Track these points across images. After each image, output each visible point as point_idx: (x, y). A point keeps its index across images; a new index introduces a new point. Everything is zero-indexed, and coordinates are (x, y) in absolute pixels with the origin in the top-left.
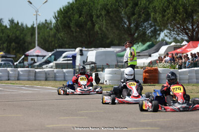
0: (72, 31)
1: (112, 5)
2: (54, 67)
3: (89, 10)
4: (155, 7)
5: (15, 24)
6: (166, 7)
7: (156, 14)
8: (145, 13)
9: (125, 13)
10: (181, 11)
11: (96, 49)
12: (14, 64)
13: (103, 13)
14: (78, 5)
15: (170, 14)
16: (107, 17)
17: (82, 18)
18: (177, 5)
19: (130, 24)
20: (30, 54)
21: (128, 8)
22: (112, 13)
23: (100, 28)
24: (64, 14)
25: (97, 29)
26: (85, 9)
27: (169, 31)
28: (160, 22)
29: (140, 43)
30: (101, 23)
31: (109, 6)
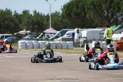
0: (72, 18)
1: (97, 2)
2: (61, 40)
3: (83, 6)
5: (37, 14)
8: (117, 7)
9: (105, 7)
11: (87, 29)
12: (36, 38)
13: (92, 7)
14: (76, 2)
16: (94, 9)
17: (78, 10)
19: (108, 14)
20: (46, 32)
21: (107, 4)
22: (97, 7)
23: (90, 16)
24: (67, 7)
25: (88, 16)
26: (80, 5)
29: (114, 26)
30: (90, 13)
31: (95, 3)
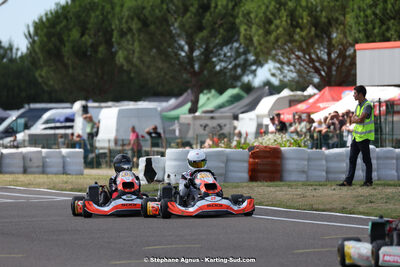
0: (66, 66)
1: (153, 10)
3: (103, 21)
4: (249, 13)
6: (272, 13)
7: (251, 27)
8: (225, 26)
9: (182, 26)
10: (305, 21)
11: (117, 104)
13: (135, 25)
14: (78, 9)
15: (281, 29)
16: (142, 35)
17: (86, 37)
18: (296, 8)
19: (192, 50)
21: (188, 14)
22: (152, 27)
23: (128, 59)
24: (47, 28)
25: (122, 60)
26: (94, 18)
27: (278, 65)
28: (260, 44)
29: (213, 92)
30: (130, 47)
31: (146, 12)
